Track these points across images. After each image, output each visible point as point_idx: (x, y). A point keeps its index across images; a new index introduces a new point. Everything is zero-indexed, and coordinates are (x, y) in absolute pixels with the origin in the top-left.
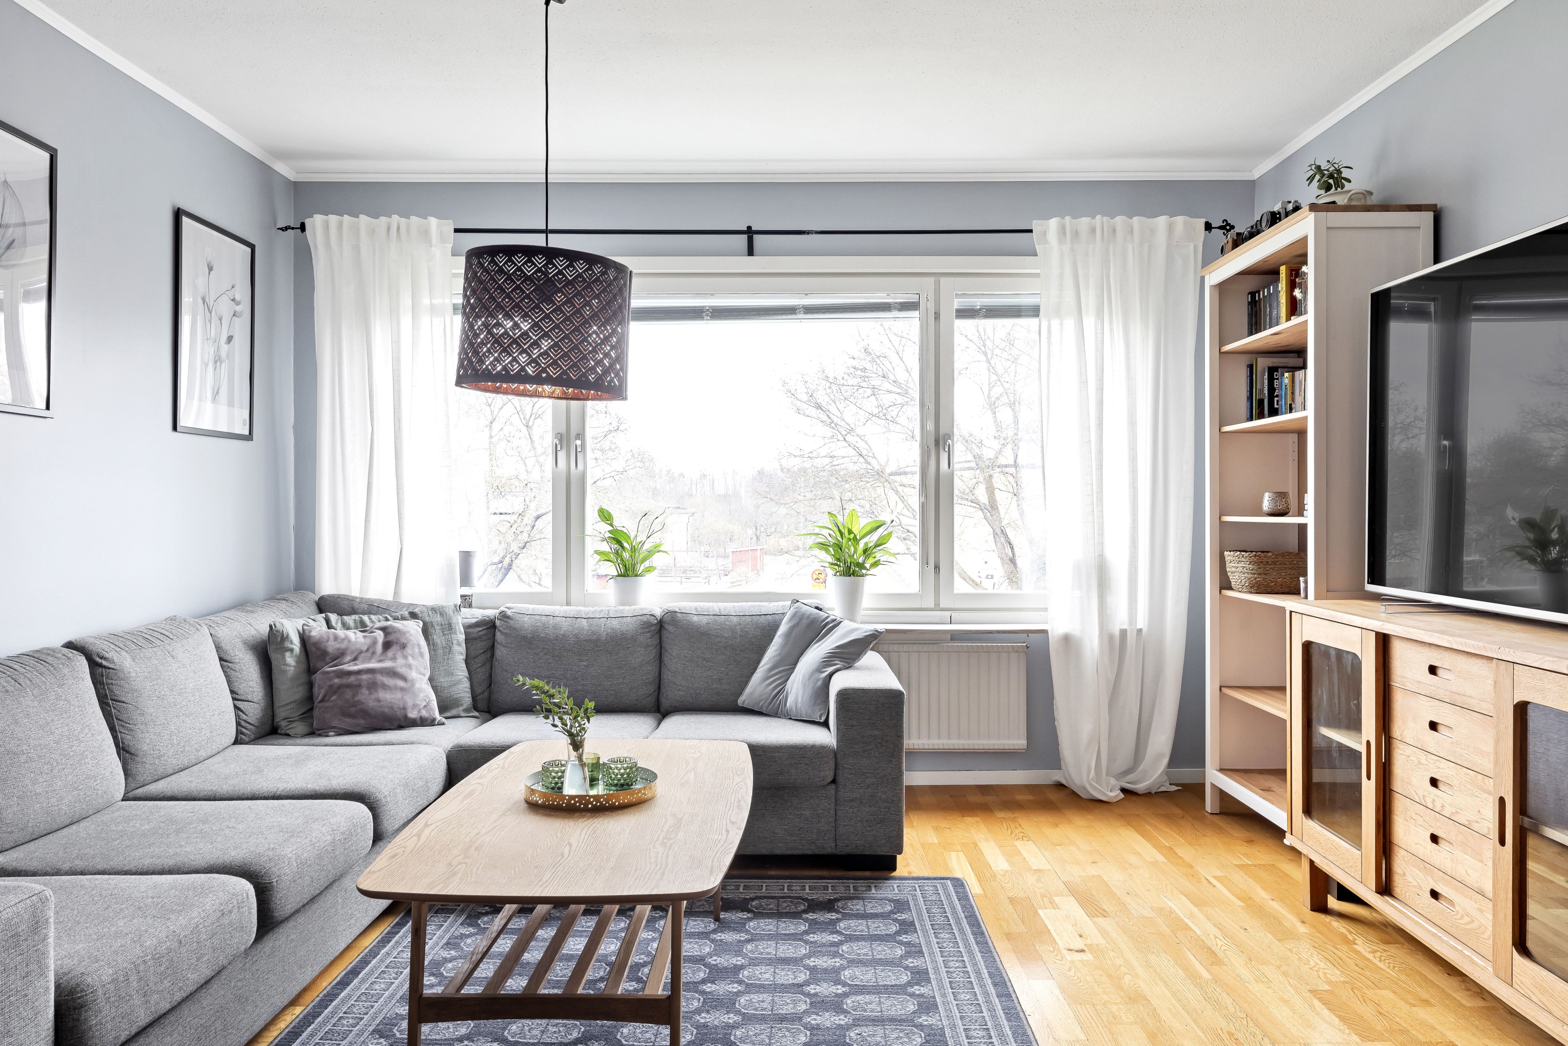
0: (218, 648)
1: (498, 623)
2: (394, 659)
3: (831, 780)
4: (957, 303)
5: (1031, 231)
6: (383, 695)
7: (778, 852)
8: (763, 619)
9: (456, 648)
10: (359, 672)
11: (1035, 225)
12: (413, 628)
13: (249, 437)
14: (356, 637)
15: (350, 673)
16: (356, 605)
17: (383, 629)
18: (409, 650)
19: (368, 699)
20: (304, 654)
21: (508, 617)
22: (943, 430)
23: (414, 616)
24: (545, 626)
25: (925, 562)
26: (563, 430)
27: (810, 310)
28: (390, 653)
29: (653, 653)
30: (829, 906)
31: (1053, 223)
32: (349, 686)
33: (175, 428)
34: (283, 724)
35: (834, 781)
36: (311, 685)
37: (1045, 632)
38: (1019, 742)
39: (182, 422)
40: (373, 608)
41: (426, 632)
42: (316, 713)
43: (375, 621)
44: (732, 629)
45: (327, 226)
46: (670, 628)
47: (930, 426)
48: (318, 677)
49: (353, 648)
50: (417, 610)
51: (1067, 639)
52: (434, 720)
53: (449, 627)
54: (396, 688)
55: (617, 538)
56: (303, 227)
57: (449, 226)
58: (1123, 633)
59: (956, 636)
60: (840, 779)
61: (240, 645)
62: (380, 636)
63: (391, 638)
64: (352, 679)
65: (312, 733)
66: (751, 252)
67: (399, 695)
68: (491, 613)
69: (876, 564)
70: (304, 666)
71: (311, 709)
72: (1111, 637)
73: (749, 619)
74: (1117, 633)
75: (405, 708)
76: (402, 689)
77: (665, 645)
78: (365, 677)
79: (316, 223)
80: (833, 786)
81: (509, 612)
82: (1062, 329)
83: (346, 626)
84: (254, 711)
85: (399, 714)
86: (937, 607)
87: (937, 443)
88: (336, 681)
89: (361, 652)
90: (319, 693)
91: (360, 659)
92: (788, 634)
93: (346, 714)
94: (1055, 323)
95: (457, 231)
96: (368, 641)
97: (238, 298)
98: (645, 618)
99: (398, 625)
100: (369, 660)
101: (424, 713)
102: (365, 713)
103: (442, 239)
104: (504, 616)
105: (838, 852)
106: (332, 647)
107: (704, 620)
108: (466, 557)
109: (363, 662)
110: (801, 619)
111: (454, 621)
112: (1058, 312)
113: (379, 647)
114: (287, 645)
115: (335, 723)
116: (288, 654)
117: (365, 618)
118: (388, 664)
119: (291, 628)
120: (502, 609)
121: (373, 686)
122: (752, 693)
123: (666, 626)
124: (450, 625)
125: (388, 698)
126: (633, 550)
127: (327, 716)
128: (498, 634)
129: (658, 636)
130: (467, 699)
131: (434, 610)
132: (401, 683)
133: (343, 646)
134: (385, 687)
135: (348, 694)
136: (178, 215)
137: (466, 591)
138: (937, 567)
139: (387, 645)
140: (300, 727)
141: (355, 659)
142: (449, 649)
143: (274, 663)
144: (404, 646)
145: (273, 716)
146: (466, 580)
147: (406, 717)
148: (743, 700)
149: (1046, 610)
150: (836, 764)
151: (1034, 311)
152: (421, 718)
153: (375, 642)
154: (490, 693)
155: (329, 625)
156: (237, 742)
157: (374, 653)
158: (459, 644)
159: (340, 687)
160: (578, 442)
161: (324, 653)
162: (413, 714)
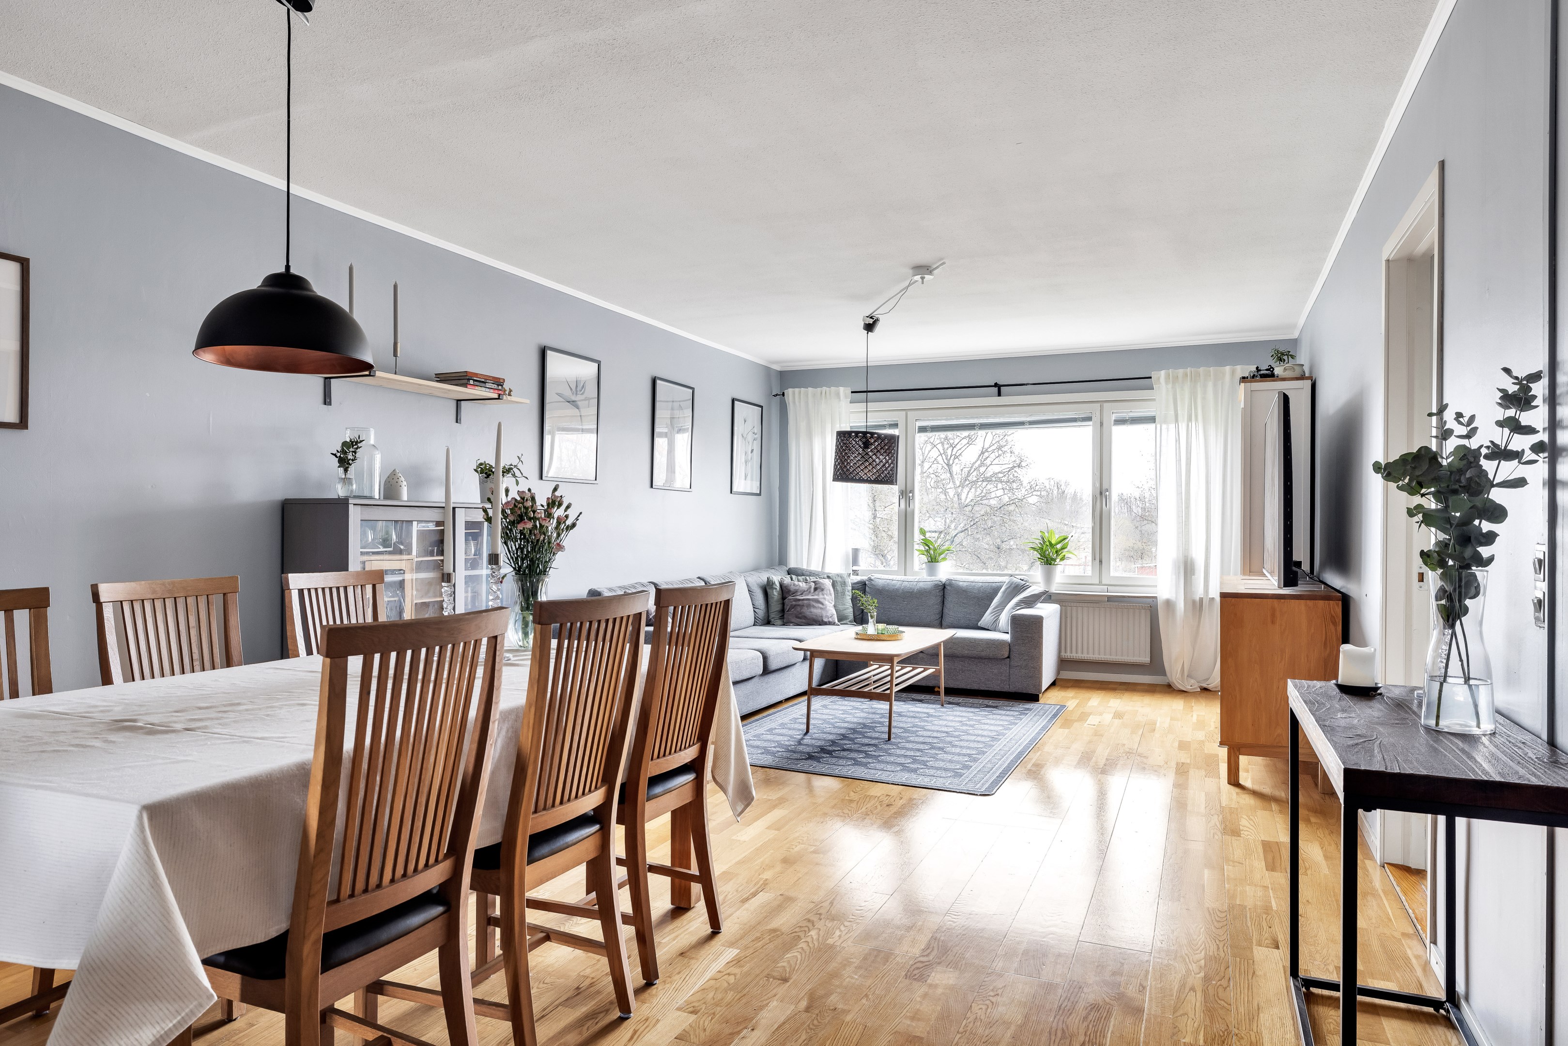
0: (748, 586)
1: (867, 583)
2: (818, 595)
3: (1007, 656)
4: (1114, 417)
5: (1151, 378)
6: (813, 610)
7: (982, 688)
8: (994, 584)
9: (847, 593)
10: (803, 600)
11: (1154, 375)
12: (827, 583)
13: (760, 494)
14: (803, 585)
15: (799, 600)
16: (804, 572)
17: (814, 582)
18: (825, 592)
19: (807, 612)
20: (781, 591)
21: (872, 580)
22: (1105, 487)
23: (829, 577)
24: (888, 585)
25: (1094, 559)
26: (904, 488)
27: (1032, 423)
28: (816, 592)
29: (939, 600)
30: (996, 707)
31: (1163, 373)
32: (799, 605)
33: (731, 493)
34: (772, 620)
35: (1009, 657)
36: (783, 604)
37: (1156, 598)
38: (1146, 659)
39: (734, 489)
40: (811, 574)
41: (834, 585)
42: (785, 616)
43: (813, 579)
44: (979, 589)
45: (794, 393)
46: (948, 588)
47: (1098, 485)
48: (786, 600)
49: (801, 589)
50: (830, 575)
51: (1169, 604)
52: (835, 623)
53: (844, 584)
54: (819, 607)
55: (926, 543)
56: (783, 394)
57: (849, 390)
58: (1201, 600)
59: (1110, 599)
60: (1012, 656)
61: (756, 586)
62: (813, 585)
63: (817, 586)
64: (800, 603)
65: (784, 625)
66: (999, 394)
67: (819, 611)
68: (865, 578)
69: (1062, 559)
70: (780, 596)
71: (783, 616)
72: (1194, 602)
73: (987, 584)
74: (1197, 599)
75: (822, 617)
76: (821, 608)
77: (946, 596)
78: (805, 602)
79: (789, 392)
80: (1008, 659)
81: (872, 578)
82: (1168, 430)
83: (799, 581)
84: (761, 613)
85: (820, 619)
86: (1100, 583)
87: (1101, 493)
88: (794, 603)
89: (805, 591)
90: (787, 608)
91: (804, 594)
92: (1004, 592)
93: (797, 617)
94: (1164, 426)
95: (852, 392)
96: (807, 587)
97: (756, 432)
98: (936, 583)
99: (821, 581)
100: (808, 595)
101: (830, 620)
102: (805, 617)
103: (846, 397)
104: (870, 580)
105: (1010, 691)
106: (792, 588)
107: (965, 584)
108: (856, 552)
109: (805, 596)
110: (1012, 584)
111: (846, 580)
112: (1165, 421)
113: (812, 590)
114: (775, 586)
115: (793, 620)
116: (774, 590)
117: (808, 578)
118: (815, 597)
119: (776, 579)
120: (870, 576)
121: (809, 606)
122: (985, 620)
123: (947, 587)
124: (845, 582)
125: (815, 611)
126: (935, 550)
127: (790, 617)
128: (867, 588)
129: (942, 591)
130: (851, 617)
131: (838, 575)
132: (821, 606)
133: (797, 588)
134: (814, 607)
135: (799, 609)
136: (733, 401)
137: (855, 568)
138: (1101, 561)
139: (816, 589)
140: (779, 622)
141: (802, 594)
142: (843, 593)
143: (769, 594)
144: (823, 590)
145: (768, 616)
146: (855, 561)
147: (822, 620)
148: (980, 624)
149: (1156, 586)
150: (1010, 649)
151: (1152, 420)
152: (829, 622)
153: (810, 587)
154: (863, 615)
155: (792, 579)
156: (754, 625)
157: (810, 592)
158: (848, 592)
159: (795, 605)
160: (911, 495)
161: (789, 591)
162: (826, 620)
